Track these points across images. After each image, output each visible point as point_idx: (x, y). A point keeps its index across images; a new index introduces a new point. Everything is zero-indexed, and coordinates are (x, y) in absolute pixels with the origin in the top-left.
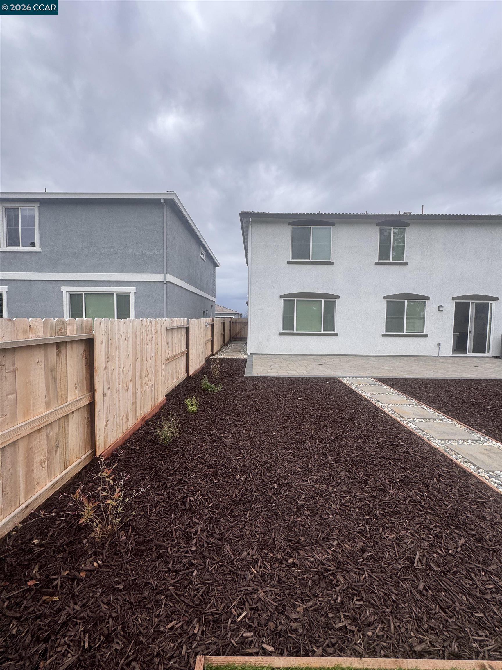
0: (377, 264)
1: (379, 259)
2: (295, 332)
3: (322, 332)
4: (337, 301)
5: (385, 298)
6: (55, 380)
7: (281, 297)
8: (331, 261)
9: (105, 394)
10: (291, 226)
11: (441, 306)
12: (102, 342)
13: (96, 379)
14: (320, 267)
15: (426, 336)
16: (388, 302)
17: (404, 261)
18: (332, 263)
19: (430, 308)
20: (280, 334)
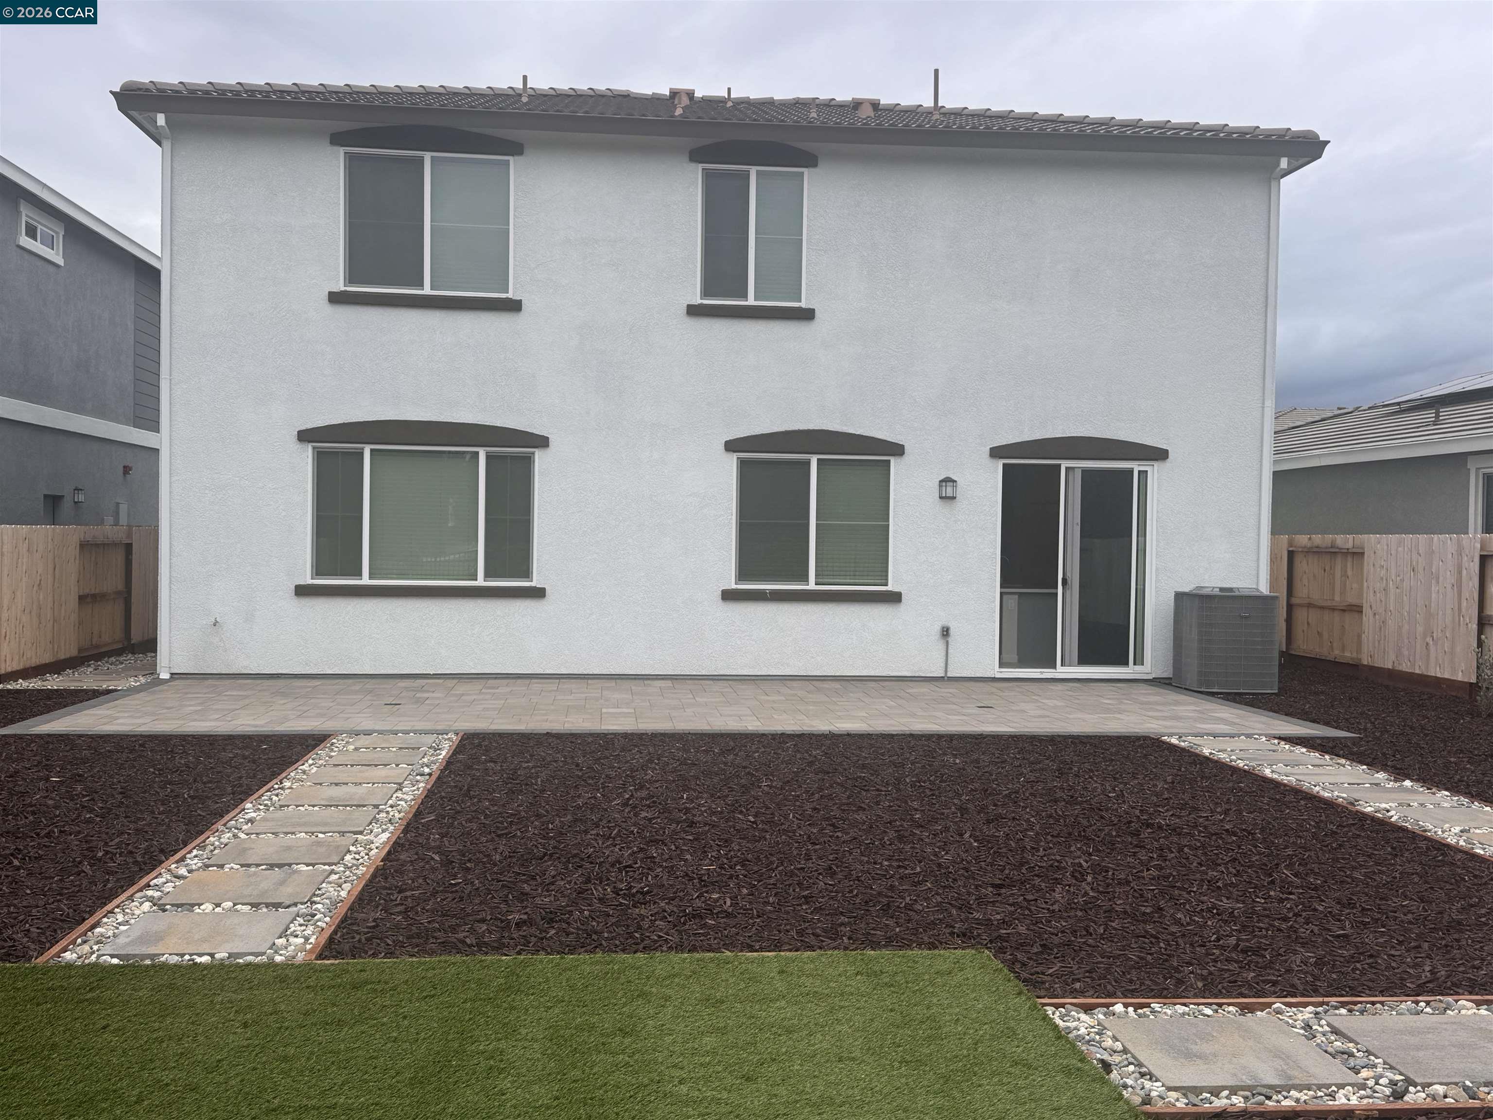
0: (693, 311)
1: (705, 294)
2: (365, 580)
3: (481, 581)
4: (541, 459)
5: (731, 446)
7: (304, 436)
8: (510, 295)
10: (341, 151)
11: (948, 480)
14: (466, 321)
15: (895, 598)
16: (741, 462)
17: (803, 304)
18: (515, 306)
19: (908, 488)
20: (302, 591)
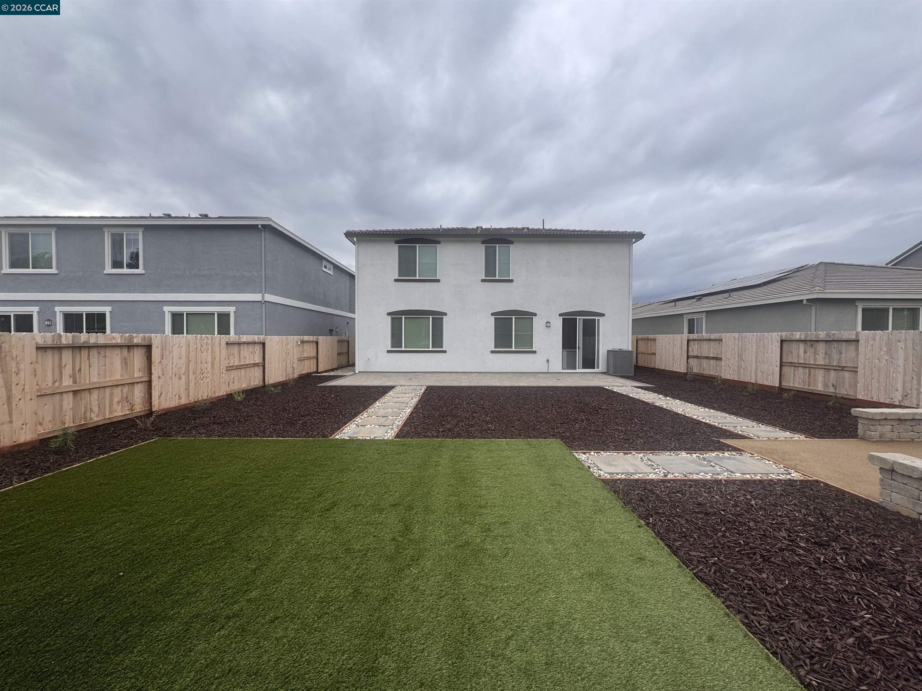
0: (483, 281)
1: (486, 276)
2: (403, 349)
3: (431, 349)
4: (445, 319)
5: (492, 314)
6: (126, 364)
7: (389, 314)
8: (437, 278)
9: (159, 377)
10: (397, 245)
11: (548, 322)
12: (157, 347)
13: (153, 368)
14: (427, 285)
15: (535, 352)
16: (495, 318)
17: (510, 278)
18: (438, 281)
19: (538, 324)
20: (389, 352)
